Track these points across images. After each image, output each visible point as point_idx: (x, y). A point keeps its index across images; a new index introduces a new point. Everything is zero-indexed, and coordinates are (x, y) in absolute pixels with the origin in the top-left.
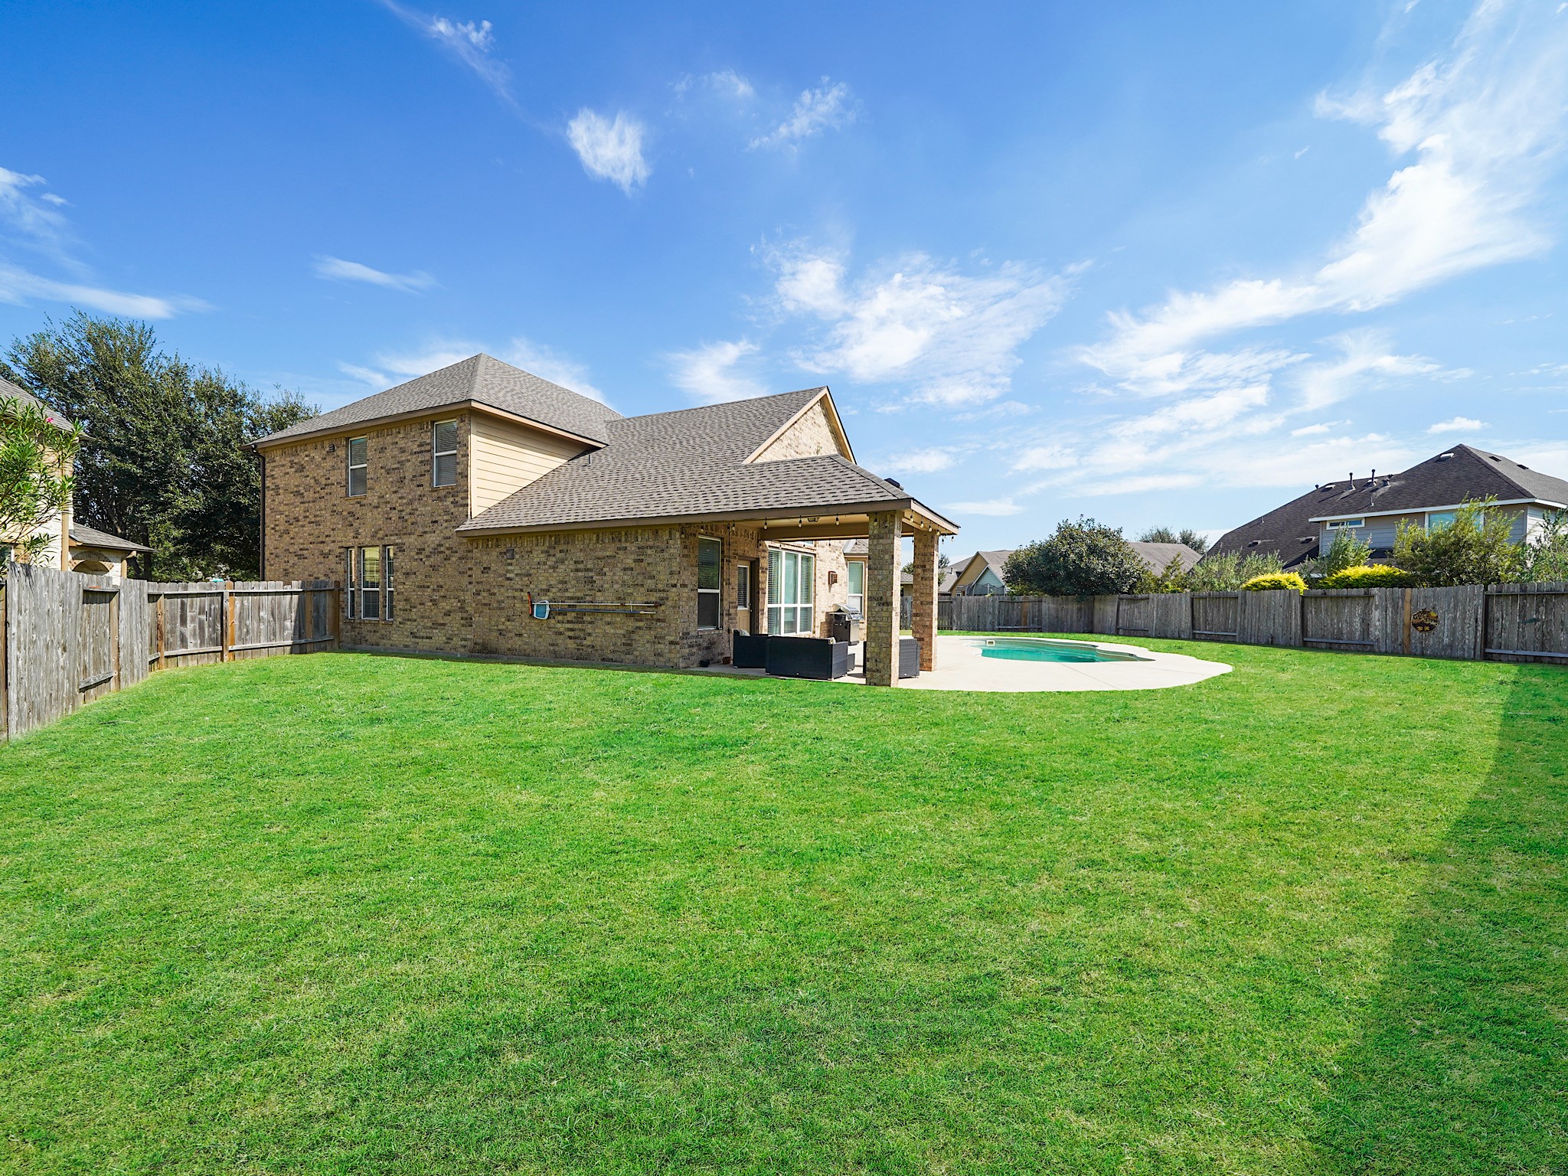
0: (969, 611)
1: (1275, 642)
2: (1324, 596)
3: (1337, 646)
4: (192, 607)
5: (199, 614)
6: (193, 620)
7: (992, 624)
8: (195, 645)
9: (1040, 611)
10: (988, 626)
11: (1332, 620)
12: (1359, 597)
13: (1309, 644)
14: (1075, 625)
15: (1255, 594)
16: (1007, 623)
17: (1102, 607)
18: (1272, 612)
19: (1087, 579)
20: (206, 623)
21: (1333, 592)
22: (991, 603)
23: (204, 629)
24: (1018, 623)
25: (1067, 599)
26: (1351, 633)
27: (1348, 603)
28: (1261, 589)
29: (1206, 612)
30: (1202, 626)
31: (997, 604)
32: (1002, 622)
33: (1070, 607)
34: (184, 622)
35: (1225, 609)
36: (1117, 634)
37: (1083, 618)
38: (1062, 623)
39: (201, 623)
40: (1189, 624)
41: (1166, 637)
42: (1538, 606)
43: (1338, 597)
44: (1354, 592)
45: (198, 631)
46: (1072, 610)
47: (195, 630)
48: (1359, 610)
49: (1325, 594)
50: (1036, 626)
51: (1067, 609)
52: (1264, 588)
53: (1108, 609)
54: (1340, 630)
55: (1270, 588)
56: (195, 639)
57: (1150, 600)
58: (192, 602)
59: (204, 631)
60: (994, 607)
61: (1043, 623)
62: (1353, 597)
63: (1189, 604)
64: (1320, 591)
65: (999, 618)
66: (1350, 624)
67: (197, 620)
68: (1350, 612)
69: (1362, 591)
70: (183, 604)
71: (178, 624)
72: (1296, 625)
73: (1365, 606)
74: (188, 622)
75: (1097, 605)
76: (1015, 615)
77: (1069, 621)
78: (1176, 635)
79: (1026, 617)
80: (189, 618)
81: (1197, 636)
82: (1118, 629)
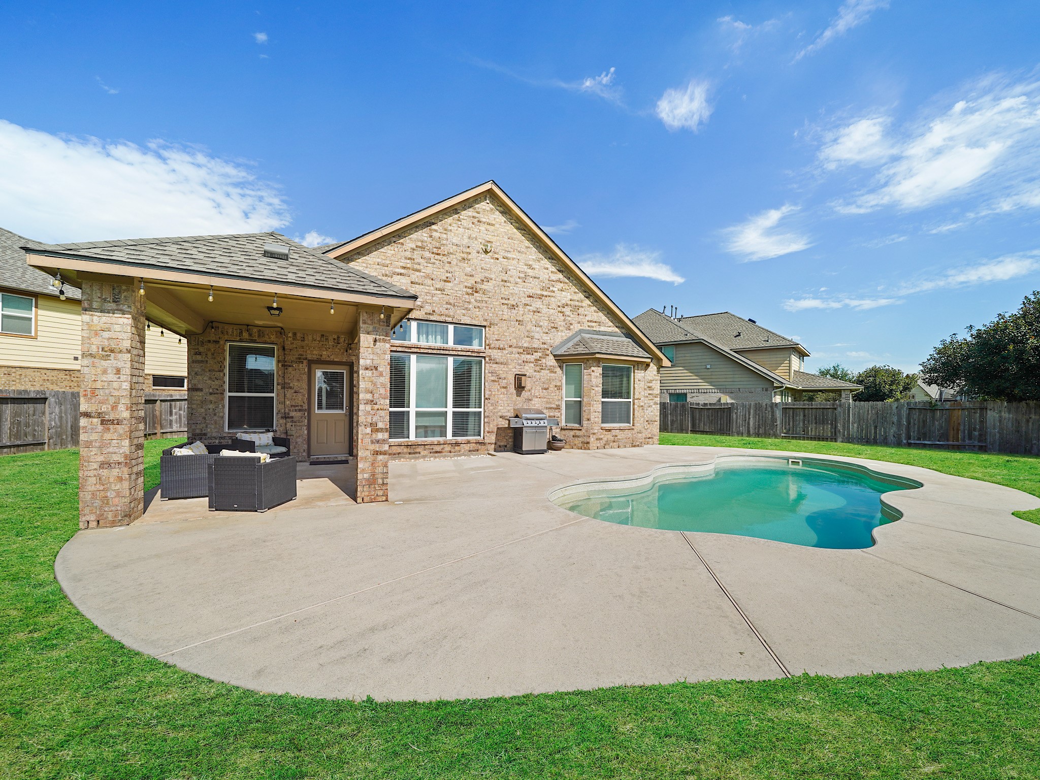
4: (175, 407)
5: (179, 410)
6: (176, 414)
7: (898, 436)
8: (177, 427)
10: (892, 438)
16: (923, 436)
20: (183, 415)
22: (896, 411)
23: (181, 418)
24: (943, 437)
31: (907, 413)
32: (915, 434)
34: (171, 414)
39: (180, 415)
45: (178, 420)
47: (177, 419)
50: (977, 442)
56: (177, 424)
58: (175, 404)
59: (181, 420)
60: (901, 415)
61: (989, 439)
65: (909, 429)
67: (178, 414)
70: (171, 405)
71: (169, 416)
74: (174, 415)
76: (936, 428)
79: (956, 428)
80: (174, 413)
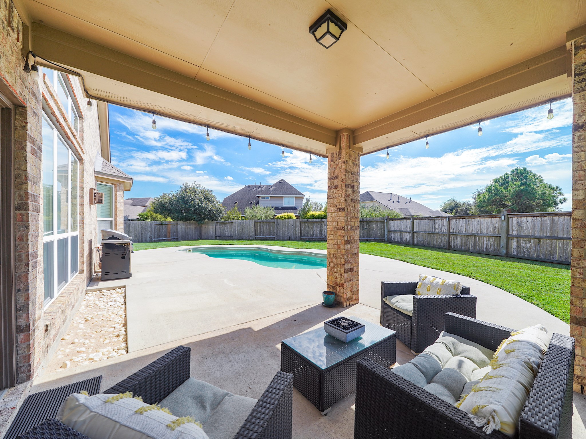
0: (135, 230)
1: (291, 239)
2: (307, 222)
3: (312, 239)
7: (151, 237)
9: (177, 229)
10: (148, 239)
11: (310, 230)
12: (319, 222)
13: (303, 239)
14: (194, 235)
15: (282, 220)
16: (159, 236)
17: (206, 226)
18: (289, 227)
19: (204, 213)
21: (310, 220)
22: (149, 225)
24: (166, 236)
25: (190, 223)
26: (316, 234)
27: (315, 224)
28: (285, 219)
29: (260, 228)
30: (259, 234)
31: (153, 226)
32: (156, 236)
33: (191, 227)
35: (269, 227)
36: (216, 239)
37: (197, 232)
38: (188, 235)
40: (254, 233)
41: (243, 239)
42: (367, 225)
43: (312, 222)
44: (317, 220)
46: (192, 228)
48: (319, 226)
49: (308, 221)
50: (175, 238)
51: (190, 228)
52: (286, 218)
53: (210, 228)
54: (313, 233)
55: (287, 219)
57: (234, 223)
60: (151, 227)
61: (179, 235)
62: (317, 222)
63: (254, 225)
64: (306, 220)
65: (154, 234)
66: (316, 231)
68: (316, 227)
69: (320, 220)
72: (298, 232)
73: (321, 225)
75: (203, 226)
76: (163, 232)
77: (191, 234)
78: (248, 238)
79: (169, 233)
81: (257, 238)
82: (216, 237)
